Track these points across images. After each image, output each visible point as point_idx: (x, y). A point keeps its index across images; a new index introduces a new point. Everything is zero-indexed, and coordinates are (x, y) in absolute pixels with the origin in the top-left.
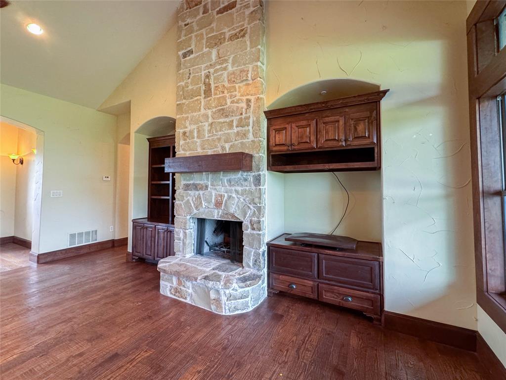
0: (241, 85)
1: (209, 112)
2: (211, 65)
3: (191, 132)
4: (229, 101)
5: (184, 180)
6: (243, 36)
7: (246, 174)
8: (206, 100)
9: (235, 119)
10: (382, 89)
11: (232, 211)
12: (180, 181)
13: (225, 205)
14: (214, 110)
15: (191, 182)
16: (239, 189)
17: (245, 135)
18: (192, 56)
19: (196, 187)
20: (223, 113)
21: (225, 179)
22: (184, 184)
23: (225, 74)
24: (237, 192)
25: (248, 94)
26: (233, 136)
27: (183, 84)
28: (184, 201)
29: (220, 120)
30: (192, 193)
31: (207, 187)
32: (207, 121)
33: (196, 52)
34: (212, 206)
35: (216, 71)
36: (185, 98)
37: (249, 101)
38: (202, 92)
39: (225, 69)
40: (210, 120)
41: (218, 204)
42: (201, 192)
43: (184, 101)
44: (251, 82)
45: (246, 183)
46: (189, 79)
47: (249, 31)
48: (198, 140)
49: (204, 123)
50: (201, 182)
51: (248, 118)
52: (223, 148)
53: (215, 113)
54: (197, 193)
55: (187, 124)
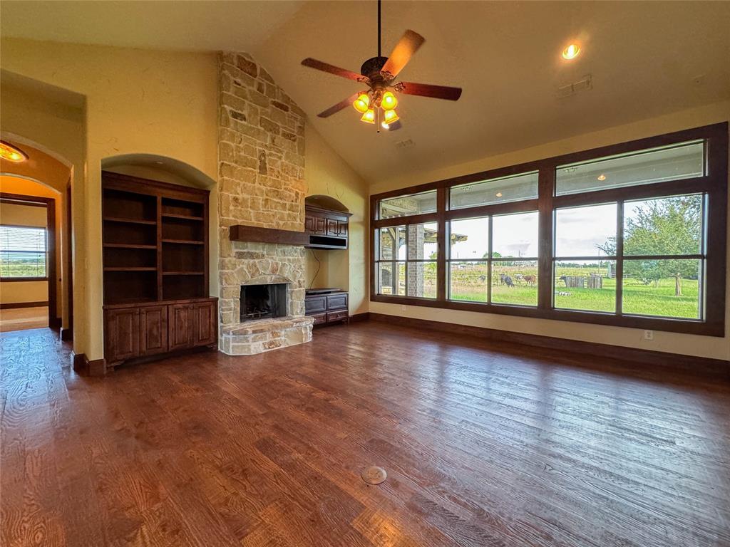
0: (292, 178)
1: (264, 188)
2: (266, 146)
3: (245, 201)
4: (283, 187)
5: (236, 248)
6: (294, 141)
7: (295, 247)
8: (260, 175)
9: (288, 204)
10: (350, 212)
11: (286, 275)
12: (230, 249)
13: (281, 271)
14: (269, 188)
15: (245, 251)
16: (291, 258)
17: (295, 218)
18: (243, 122)
19: (252, 256)
20: (277, 194)
21: (279, 250)
22: (237, 253)
23: (279, 162)
24: (289, 260)
25: (297, 188)
26: (286, 217)
27: (233, 145)
28: (236, 270)
29: (275, 200)
30: (246, 261)
31: (263, 255)
32: (262, 196)
33: (250, 122)
34: (268, 272)
35: (270, 154)
36: (236, 162)
37: (297, 194)
38: (258, 167)
39: (280, 158)
40: (265, 197)
41: (274, 271)
42: (257, 261)
43: (233, 164)
44: (298, 179)
45: (296, 254)
46: (240, 143)
47: (298, 140)
48: (251, 211)
49: (259, 197)
50: (257, 251)
51: (298, 206)
52: (278, 224)
53: (270, 191)
54: (252, 261)
55: (239, 190)
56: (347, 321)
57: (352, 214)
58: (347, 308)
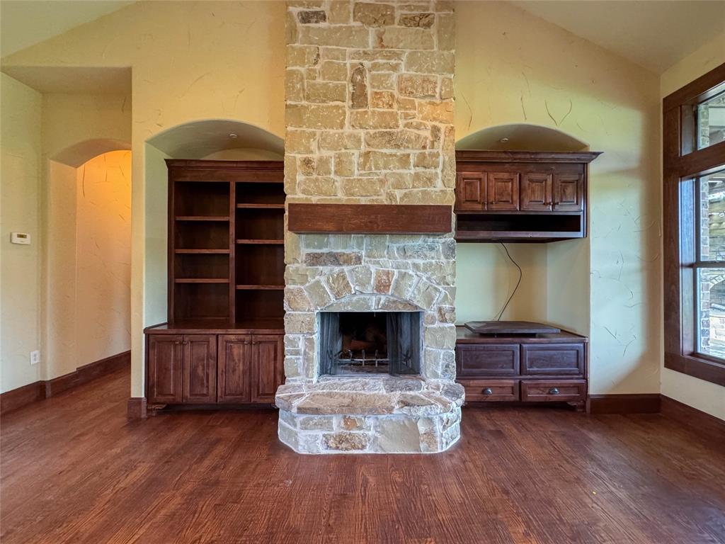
0: (423, 101)
1: (362, 134)
2: (365, 53)
3: (324, 162)
4: (401, 123)
5: (308, 246)
6: (428, 25)
7: (431, 240)
8: (355, 111)
9: (414, 154)
10: (591, 150)
11: (408, 295)
12: (298, 248)
13: (397, 288)
14: (372, 131)
15: (325, 250)
16: (420, 262)
17: (430, 180)
18: (322, 25)
19: (335, 259)
20: (390, 138)
21: (395, 247)
22: (308, 255)
23: (394, 77)
24: (416, 266)
25: (435, 119)
26: (409, 181)
27: (302, 70)
28: (307, 284)
29: (384, 151)
30: (326, 269)
31: (359, 259)
32: (358, 147)
33: (333, 21)
34: (369, 289)
35: (375, 66)
36: (308, 98)
37: (435, 130)
38: (348, 96)
39: (395, 68)
40: (363, 148)
41: (382, 287)
42: (346, 268)
43: (304, 103)
44: (438, 101)
45: (433, 254)
46: (315, 64)
47: (436, 21)
48: (338, 178)
49: (352, 151)
50: (347, 251)
51: (437, 155)
52: (391, 196)
53: (374, 137)
54: (337, 269)
55: (314, 145)
56: (584, 407)
57: (597, 154)
58: (584, 374)
